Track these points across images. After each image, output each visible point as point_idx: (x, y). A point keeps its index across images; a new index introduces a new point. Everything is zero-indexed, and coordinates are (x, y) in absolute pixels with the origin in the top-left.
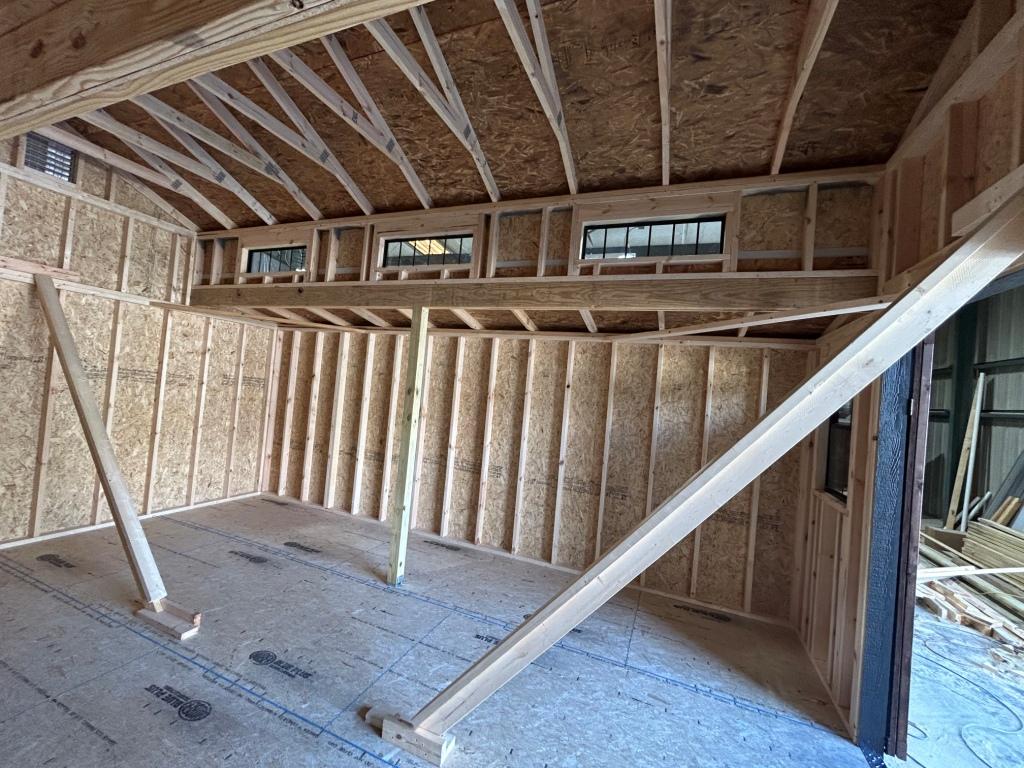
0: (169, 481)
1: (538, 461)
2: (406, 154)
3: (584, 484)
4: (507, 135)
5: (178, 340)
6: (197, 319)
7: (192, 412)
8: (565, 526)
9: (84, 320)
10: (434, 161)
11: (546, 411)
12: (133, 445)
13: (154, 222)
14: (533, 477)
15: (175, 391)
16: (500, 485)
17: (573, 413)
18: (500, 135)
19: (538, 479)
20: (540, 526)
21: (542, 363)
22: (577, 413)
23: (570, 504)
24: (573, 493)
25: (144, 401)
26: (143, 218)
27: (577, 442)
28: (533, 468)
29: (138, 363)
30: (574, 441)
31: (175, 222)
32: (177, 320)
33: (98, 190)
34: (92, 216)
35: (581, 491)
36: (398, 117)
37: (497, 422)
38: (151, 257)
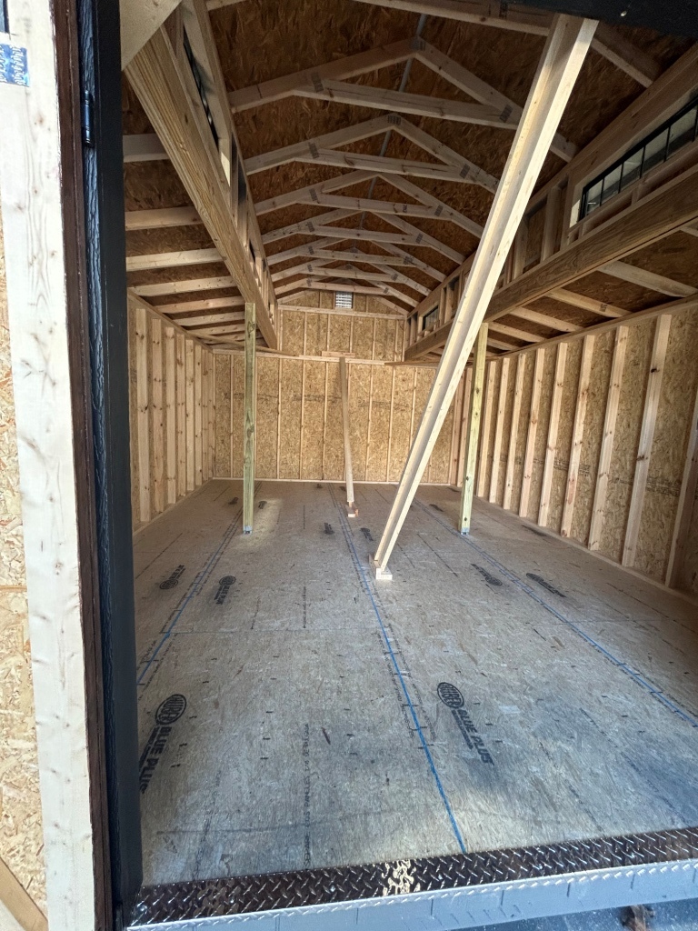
0: (398, 466)
1: (623, 458)
2: (455, 209)
3: (669, 484)
4: (496, 151)
5: (400, 384)
6: (409, 369)
7: (408, 427)
8: (644, 530)
9: (359, 377)
10: (471, 203)
11: (633, 403)
12: (381, 443)
13: (386, 317)
14: (617, 476)
15: (399, 414)
16: (587, 483)
17: (663, 401)
18: (491, 155)
19: (621, 477)
20: (619, 527)
21: (633, 351)
22: (668, 401)
23: (652, 506)
24: (656, 494)
25: (385, 419)
26: (380, 316)
27: (665, 435)
28: (617, 467)
29: (381, 398)
30: (662, 434)
31: (397, 313)
32: (399, 372)
33: (362, 308)
34: (361, 322)
35: (664, 492)
36: (435, 188)
37: (589, 420)
38: (386, 337)
